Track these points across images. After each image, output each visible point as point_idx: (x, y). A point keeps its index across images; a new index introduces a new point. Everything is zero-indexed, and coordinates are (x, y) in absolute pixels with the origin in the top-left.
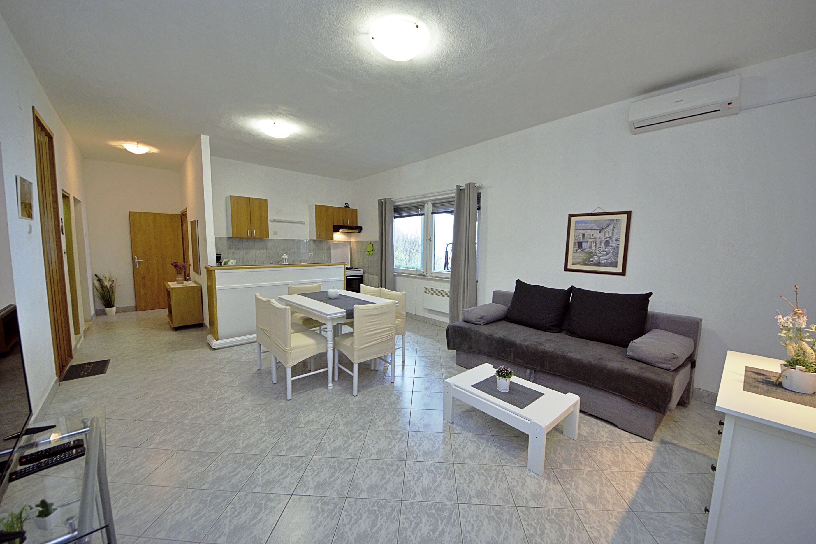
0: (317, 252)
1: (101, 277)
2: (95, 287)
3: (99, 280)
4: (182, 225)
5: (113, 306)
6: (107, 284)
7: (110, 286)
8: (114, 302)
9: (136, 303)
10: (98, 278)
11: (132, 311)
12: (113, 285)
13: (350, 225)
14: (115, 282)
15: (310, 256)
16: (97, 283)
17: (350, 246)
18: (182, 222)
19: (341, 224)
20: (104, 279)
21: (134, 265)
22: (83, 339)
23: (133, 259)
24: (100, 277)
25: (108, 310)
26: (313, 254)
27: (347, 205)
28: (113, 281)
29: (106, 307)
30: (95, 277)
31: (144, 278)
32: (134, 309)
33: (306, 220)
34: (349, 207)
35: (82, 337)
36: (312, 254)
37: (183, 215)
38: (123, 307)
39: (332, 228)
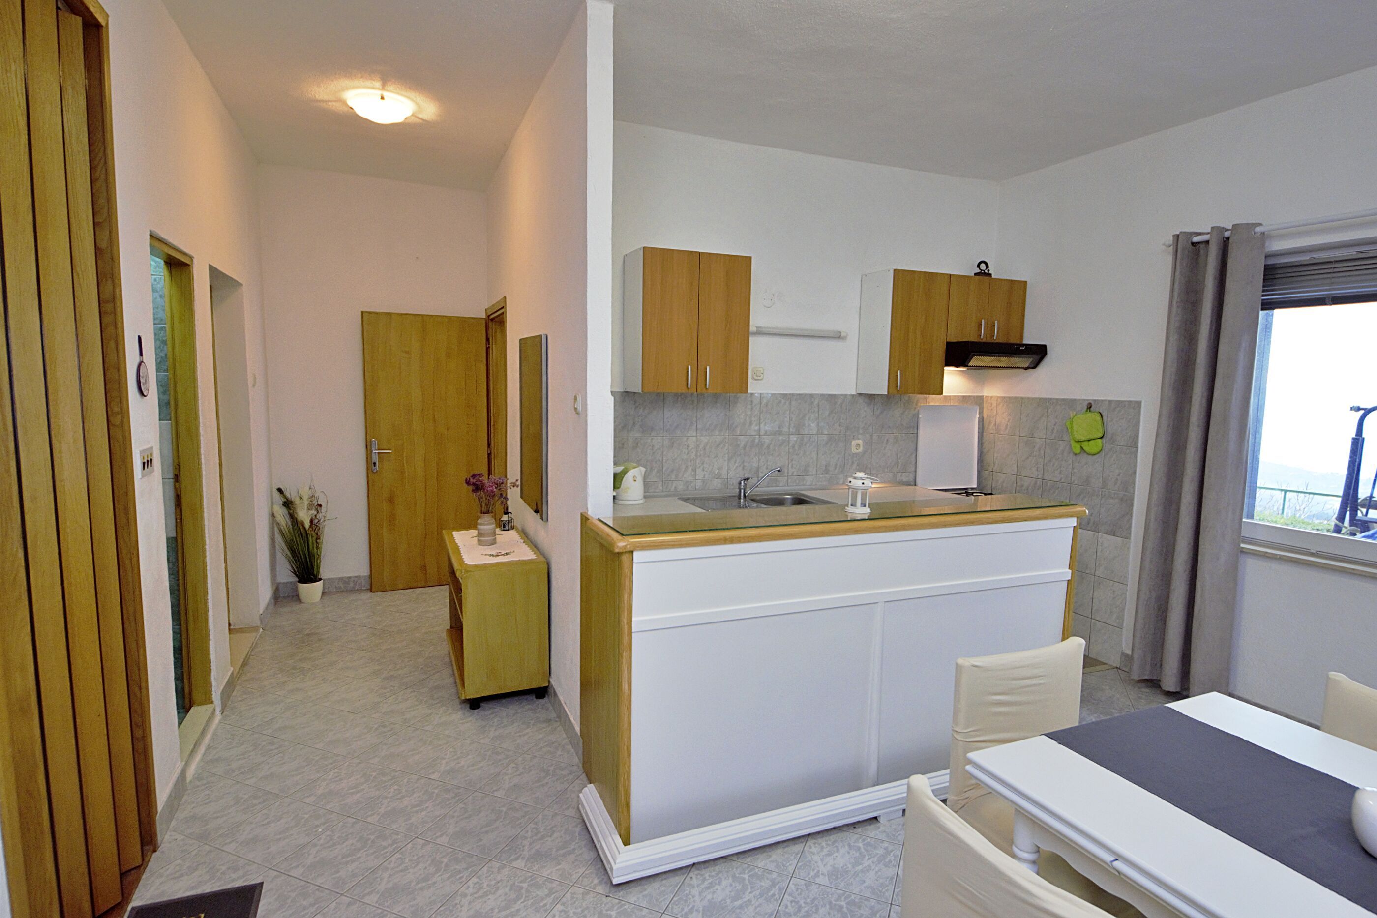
0: (875, 436)
1: (291, 494)
2: (278, 524)
3: (288, 504)
4: (488, 349)
5: (316, 579)
6: (304, 516)
7: (311, 521)
8: (318, 568)
9: (371, 571)
10: (285, 497)
11: (360, 591)
12: (320, 516)
13: (1001, 340)
14: (323, 509)
15: (854, 450)
16: (281, 514)
17: (981, 413)
18: (488, 340)
19: (971, 336)
20: (297, 501)
21: (371, 465)
22: (218, 717)
23: (368, 447)
24: (288, 495)
25: (304, 588)
26: (865, 443)
27: (983, 266)
28: (320, 506)
29: (300, 581)
30: (277, 495)
31: (391, 500)
32: (365, 584)
33: (849, 325)
34: (990, 275)
35: (218, 713)
36: (860, 442)
37: (492, 320)
38: (341, 579)
39: (940, 352)
